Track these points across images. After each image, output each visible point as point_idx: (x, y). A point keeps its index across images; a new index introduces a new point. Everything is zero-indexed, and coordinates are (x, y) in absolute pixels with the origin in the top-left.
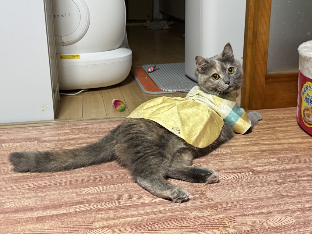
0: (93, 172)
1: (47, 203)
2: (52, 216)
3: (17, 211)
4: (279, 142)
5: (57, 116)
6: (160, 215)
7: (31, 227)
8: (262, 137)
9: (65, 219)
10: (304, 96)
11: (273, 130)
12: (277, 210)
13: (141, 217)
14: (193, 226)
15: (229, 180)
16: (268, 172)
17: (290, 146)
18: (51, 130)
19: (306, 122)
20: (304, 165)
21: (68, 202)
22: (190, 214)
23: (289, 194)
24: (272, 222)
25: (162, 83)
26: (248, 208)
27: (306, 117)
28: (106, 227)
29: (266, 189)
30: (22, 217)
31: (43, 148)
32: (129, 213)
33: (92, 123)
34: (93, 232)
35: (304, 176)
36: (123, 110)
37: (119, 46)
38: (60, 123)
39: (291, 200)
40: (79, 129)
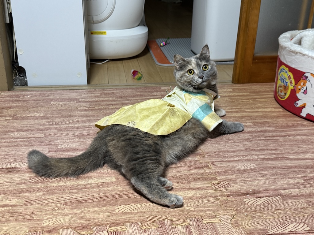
3: (67, 150)
4: (256, 111)
5: (89, 82)
8: (245, 106)
10: (280, 76)
11: (254, 101)
12: (245, 159)
14: (187, 166)
17: (264, 114)
18: (86, 93)
19: (279, 96)
20: (271, 129)
24: (240, 166)
25: (172, 56)
26: (225, 156)
27: (280, 92)
29: (241, 144)
31: (81, 107)
33: (116, 89)
35: (270, 137)
36: (140, 79)
37: (138, 24)
38: (92, 87)
39: (257, 152)
40: (107, 93)
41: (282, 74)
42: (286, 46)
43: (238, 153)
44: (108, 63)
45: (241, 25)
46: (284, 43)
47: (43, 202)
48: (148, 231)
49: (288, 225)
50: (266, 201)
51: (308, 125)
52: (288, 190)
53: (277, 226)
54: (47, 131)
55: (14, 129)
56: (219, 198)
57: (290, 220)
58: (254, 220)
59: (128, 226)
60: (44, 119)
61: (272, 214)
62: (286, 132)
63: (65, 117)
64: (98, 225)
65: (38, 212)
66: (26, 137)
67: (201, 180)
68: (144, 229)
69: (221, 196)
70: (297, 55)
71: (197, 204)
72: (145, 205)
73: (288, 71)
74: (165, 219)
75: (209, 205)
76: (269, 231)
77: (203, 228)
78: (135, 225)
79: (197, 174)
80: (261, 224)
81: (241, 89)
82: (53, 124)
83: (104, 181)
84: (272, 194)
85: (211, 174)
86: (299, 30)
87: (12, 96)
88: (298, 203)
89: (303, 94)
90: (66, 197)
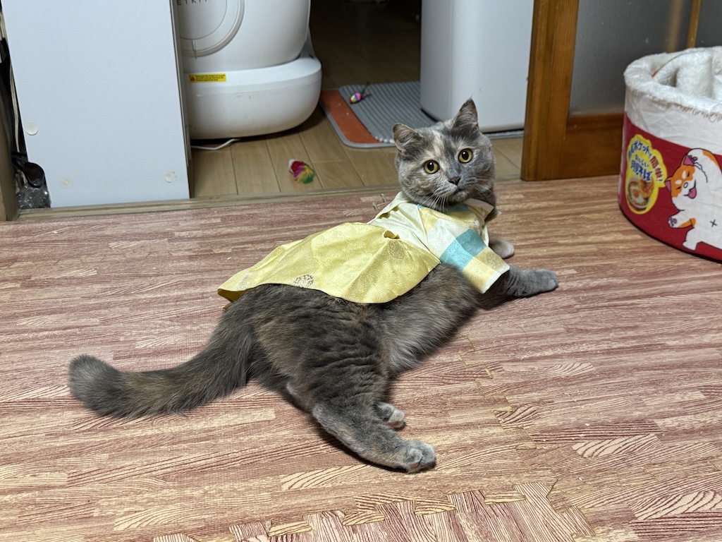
3: (157, 353)
4: (583, 241)
8: (556, 231)
11: (575, 218)
12: (567, 352)
14: (436, 376)
17: (601, 247)
18: (188, 218)
20: (621, 281)
23: (589, 328)
24: (558, 370)
26: (522, 349)
27: (633, 197)
29: (554, 319)
31: (180, 250)
33: (258, 206)
35: (618, 299)
36: (309, 180)
37: (297, 54)
38: (200, 204)
39: (592, 336)
40: (237, 217)
41: (636, 155)
42: (642, 90)
43: (550, 341)
44: (233, 146)
45: (537, 46)
46: (639, 83)
47: (111, 475)
48: (361, 530)
49: (679, 497)
50: (625, 447)
51: (703, 267)
52: (671, 419)
53: (653, 503)
54: (107, 311)
55: (28, 310)
56: (517, 446)
57: (683, 487)
58: (601, 492)
59: (315, 521)
60: (97, 283)
61: (639, 476)
62: (654, 285)
63: (145, 276)
64: (244, 522)
65: (103, 500)
66: (57, 326)
67: (472, 407)
68: (352, 526)
69: (521, 439)
70: (669, 109)
71: (467, 462)
72: (349, 470)
73: (650, 148)
74: (396, 500)
75: (497, 462)
76: (637, 516)
77: (487, 516)
78: (330, 518)
79: (460, 393)
80: (617, 499)
81: (542, 193)
82: (118, 295)
83: (248, 419)
84: (636, 428)
85: (493, 391)
86: (668, 52)
87: (16, 234)
88: (696, 447)
89: (687, 197)
90: (163, 461)
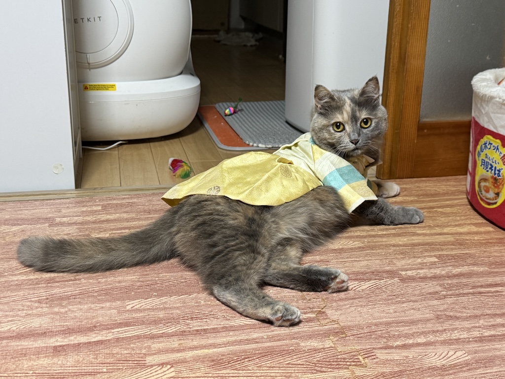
0: (143, 275)
1: (69, 323)
2: (79, 344)
3: (20, 336)
4: (439, 232)
5: (79, 184)
6: (254, 346)
7: (46, 362)
9: (100, 350)
10: (481, 158)
11: (430, 211)
12: (440, 339)
13: (223, 348)
14: (308, 363)
15: (363, 290)
16: (424, 279)
17: (458, 238)
18: (71, 205)
19: (482, 199)
20: (481, 269)
21: (104, 323)
22: (303, 344)
23: (458, 315)
24: (433, 358)
25: (249, 133)
26: (394, 335)
27: (483, 192)
28: (167, 364)
29: (422, 305)
30: (29, 347)
31: (60, 234)
32: (204, 342)
33: (138, 196)
34: (147, 371)
35: (482, 286)
36: (186, 176)
37: (179, 71)
38: (84, 194)
40: (117, 205)
41: (486, 155)
42: (492, 95)
43: (420, 327)
44: (120, 147)
45: (391, 60)
46: (487, 89)
73: (500, 147)
